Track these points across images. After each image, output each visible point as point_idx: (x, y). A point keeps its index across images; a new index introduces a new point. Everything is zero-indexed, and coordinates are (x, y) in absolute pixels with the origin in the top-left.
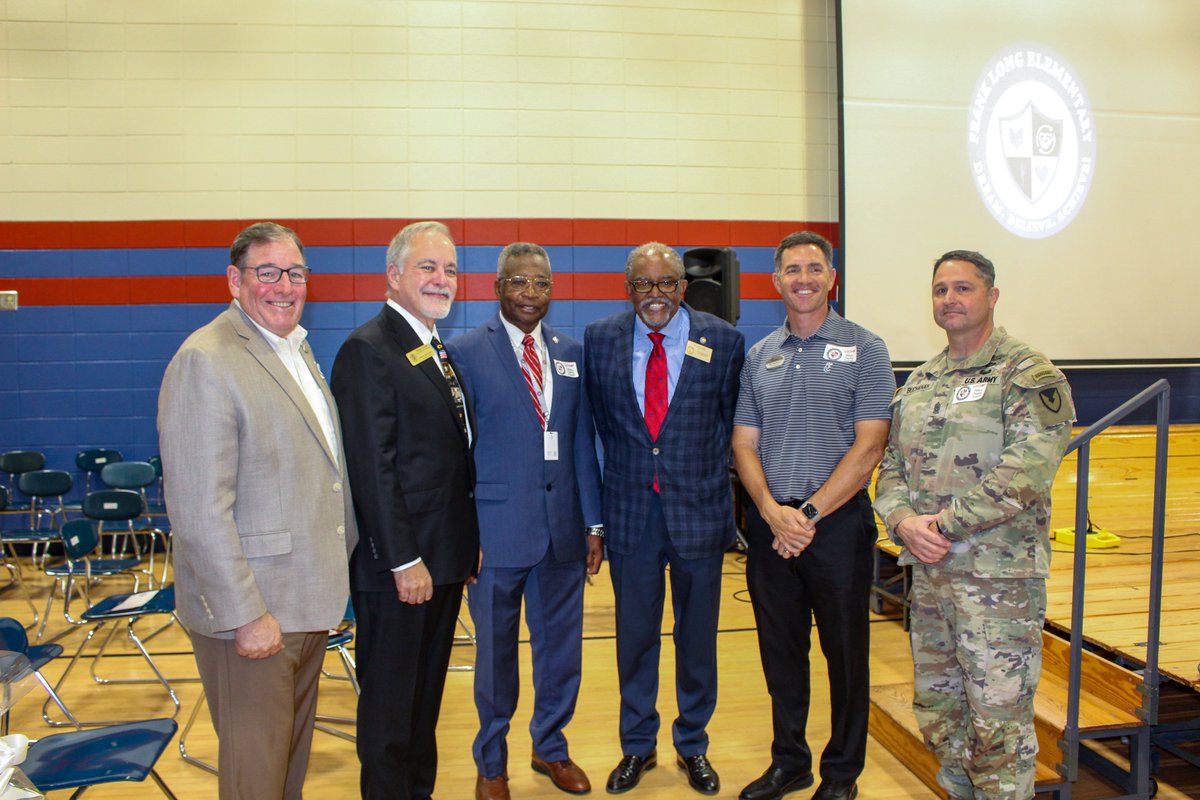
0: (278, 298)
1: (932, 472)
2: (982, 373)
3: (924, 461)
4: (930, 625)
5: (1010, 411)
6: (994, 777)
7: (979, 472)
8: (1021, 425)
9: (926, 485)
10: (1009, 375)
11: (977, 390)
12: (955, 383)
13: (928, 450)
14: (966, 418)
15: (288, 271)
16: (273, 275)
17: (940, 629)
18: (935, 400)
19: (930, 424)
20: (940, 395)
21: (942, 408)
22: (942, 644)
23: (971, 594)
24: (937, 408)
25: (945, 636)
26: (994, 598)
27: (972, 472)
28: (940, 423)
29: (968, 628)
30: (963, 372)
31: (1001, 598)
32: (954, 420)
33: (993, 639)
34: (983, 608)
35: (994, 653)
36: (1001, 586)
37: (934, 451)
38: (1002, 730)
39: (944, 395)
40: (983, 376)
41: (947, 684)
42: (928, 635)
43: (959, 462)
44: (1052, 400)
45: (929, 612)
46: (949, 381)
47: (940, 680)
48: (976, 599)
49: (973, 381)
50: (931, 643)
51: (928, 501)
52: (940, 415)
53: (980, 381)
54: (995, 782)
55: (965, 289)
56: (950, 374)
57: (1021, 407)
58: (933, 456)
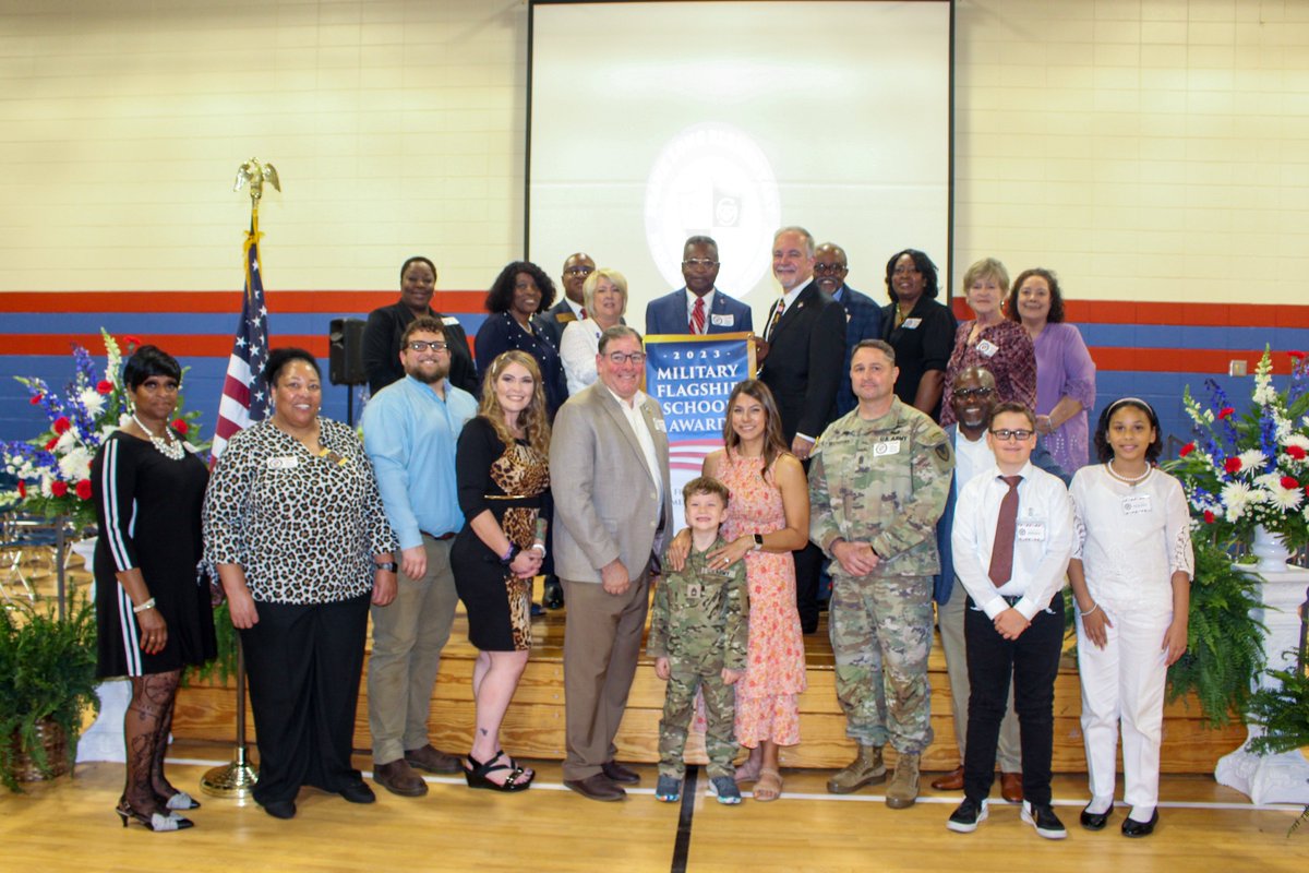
0: (625, 373)
1: (862, 507)
2: (893, 433)
3: (854, 499)
4: (852, 615)
5: (915, 461)
6: (913, 715)
7: (897, 505)
8: (924, 471)
9: (858, 517)
10: (914, 434)
11: (892, 447)
12: (873, 441)
13: (856, 491)
14: (890, 468)
15: (630, 356)
16: (621, 358)
17: (859, 617)
18: (859, 454)
19: (857, 472)
20: (861, 450)
21: (865, 459)
22: (861, 628)
23: (892, 590)
24: (861, 460)
25: (864, 622)
26: (909, 590)
27: (893, 505)
28: (864, 470)
29: (892, 614)
30: (877, 433)
31: (912, 591)
32: (877, 468)
33: (910, 619)
34: (901, 599)
35: (911, 629)
36: (912, 582)
37: (862, 492)
38: (914, 681)
39: (865, 450)
40: (895, 436)
41: (862, 659)
42: (852, 622)
43: (884, 498)
44: (943, 452)
45: (851, 606)
46: (867, 439)
47: (857, 657)
48: (897, 593)
49: (887, 439)
50: (854, 629)
51: (860, 528)
52: (864, 465)
53: (893, 439)
54: (913, 718)
55: (877, 369)
56: (867, 434)
57: (924, 459)
58: (861, 495)
